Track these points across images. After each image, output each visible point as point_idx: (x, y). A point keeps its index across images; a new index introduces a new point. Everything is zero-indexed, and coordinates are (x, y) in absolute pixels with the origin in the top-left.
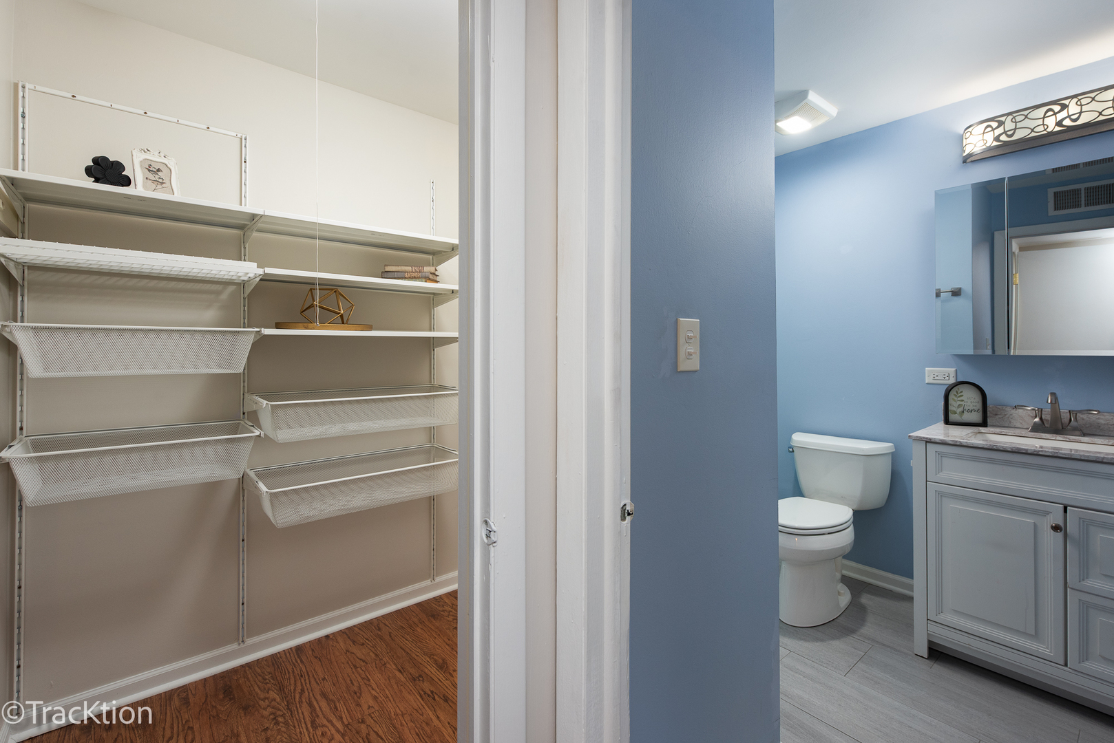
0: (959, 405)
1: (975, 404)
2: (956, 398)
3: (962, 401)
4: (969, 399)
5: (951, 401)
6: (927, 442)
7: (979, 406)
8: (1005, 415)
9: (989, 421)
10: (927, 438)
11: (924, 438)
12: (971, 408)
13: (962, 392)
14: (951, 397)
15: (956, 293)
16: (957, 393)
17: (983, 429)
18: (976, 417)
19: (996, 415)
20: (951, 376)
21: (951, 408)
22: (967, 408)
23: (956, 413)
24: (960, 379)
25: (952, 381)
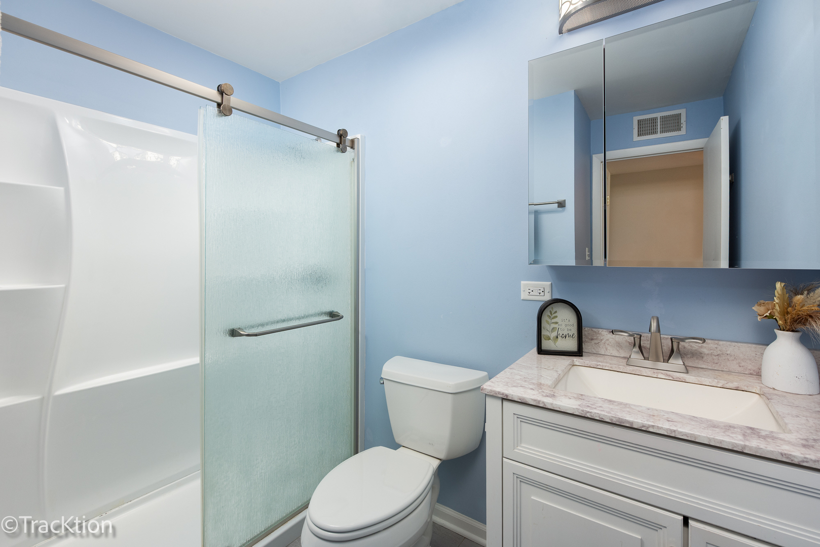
0: (553, 328)
1: (569, 328)
2: (549, 320)
3: (556, 323)
4: (564, 320)
5: (544, 324)
6: (503, 399)
7: (574, 331)
8: (602, 340)
9: (585, 347)
10: (503, 394)
11: (499, 393)
12: (565, 333)
13: (556, 312)
14: (545, 318)
15: (561, 204)
16: (551, 313)
17: (577, 360)
18: (571, 344)
19: (592, 339)
20: (546, 292)
21: (544, 332)
22: (561, 333)
23: (550, 339)
24: (557, 296)
25: (547, 297)
